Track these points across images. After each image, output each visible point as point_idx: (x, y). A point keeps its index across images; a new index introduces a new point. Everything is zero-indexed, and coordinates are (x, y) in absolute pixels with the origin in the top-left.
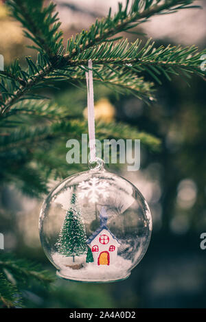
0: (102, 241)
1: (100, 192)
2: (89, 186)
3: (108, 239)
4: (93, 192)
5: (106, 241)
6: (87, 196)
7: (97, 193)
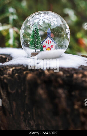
0: (48, 43)
1: (44, 20)
2: (40, 17)
3: (50, 42)
4: (41, 20)
5: (49, 43)
6: (38, 21)
7: (43, 20)
